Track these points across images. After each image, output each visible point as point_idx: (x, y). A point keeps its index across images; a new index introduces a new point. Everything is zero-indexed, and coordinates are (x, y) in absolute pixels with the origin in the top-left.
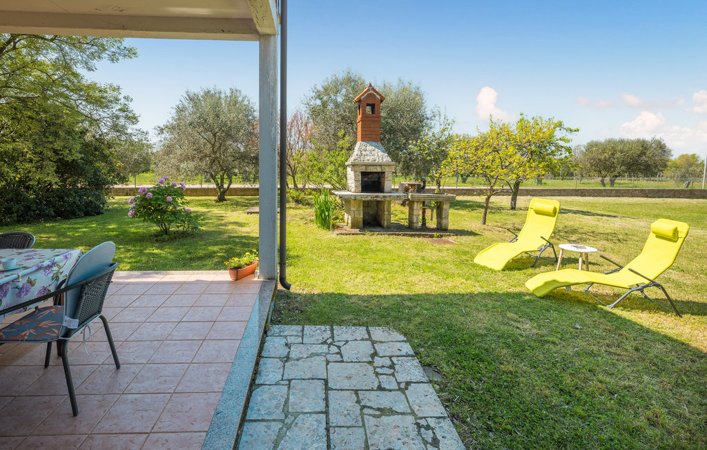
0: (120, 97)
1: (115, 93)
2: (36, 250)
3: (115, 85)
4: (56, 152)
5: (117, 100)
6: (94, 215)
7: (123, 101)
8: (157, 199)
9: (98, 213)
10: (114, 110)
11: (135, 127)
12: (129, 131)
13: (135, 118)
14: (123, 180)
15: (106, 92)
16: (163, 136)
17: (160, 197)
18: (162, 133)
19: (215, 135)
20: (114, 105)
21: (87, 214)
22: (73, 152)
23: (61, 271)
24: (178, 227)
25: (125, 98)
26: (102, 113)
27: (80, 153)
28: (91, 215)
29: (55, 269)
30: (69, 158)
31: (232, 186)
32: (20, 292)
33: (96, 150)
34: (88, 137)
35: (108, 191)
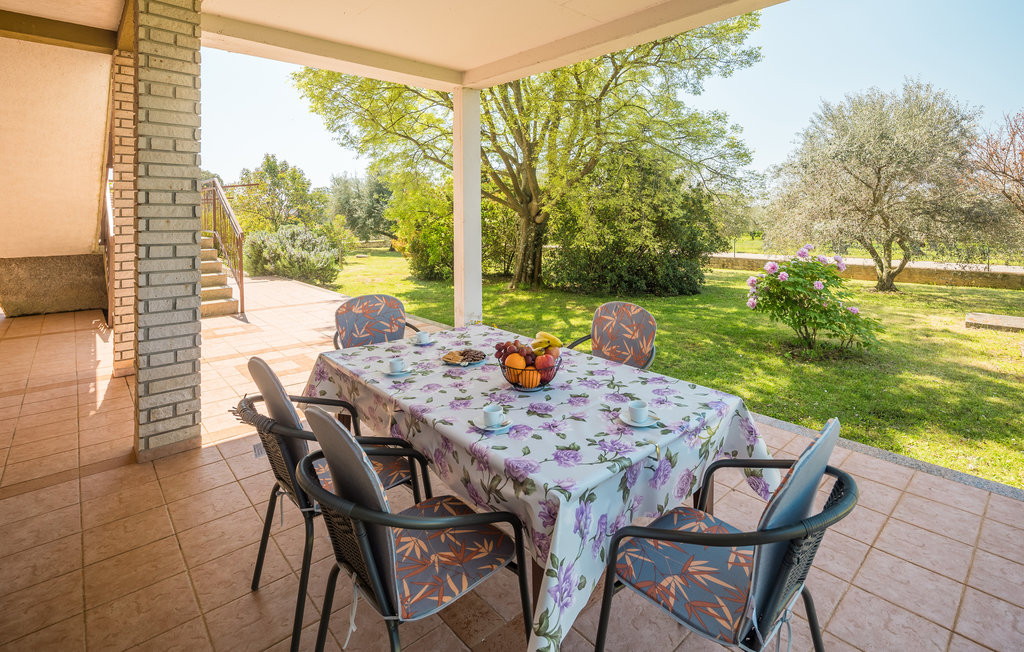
0: (727, 127)
1: (719, 125)
2: (667, 378)
3: (720, 111)
4: (655, 208)
5: (721, 133)
6: (689, 295)
7: (729, 133)
8: (795, 284)
9: (695, 292)
10: (718, 147)
11: (747, 168)
12: (739, 175)
13: (746, 155)
14: (726, 246)
15: (709, 123)
16: (781, 180)
17: (801, 280)
18: (778, 175)
19: (878, 172)
20: (719, 140)
21: (682, 292)
22: (674, 207)
23: (712, 441)
24: (830, 336)
25: (733, 128)
26: (704, 153)
27: (682, 208)
28: (685, 294)
29: (704, 434)
30: (671, 216)
31: (909, 265)
32: (655, 477)
33: (695, 206)
34: (684, 188)
35: (706, 261)
